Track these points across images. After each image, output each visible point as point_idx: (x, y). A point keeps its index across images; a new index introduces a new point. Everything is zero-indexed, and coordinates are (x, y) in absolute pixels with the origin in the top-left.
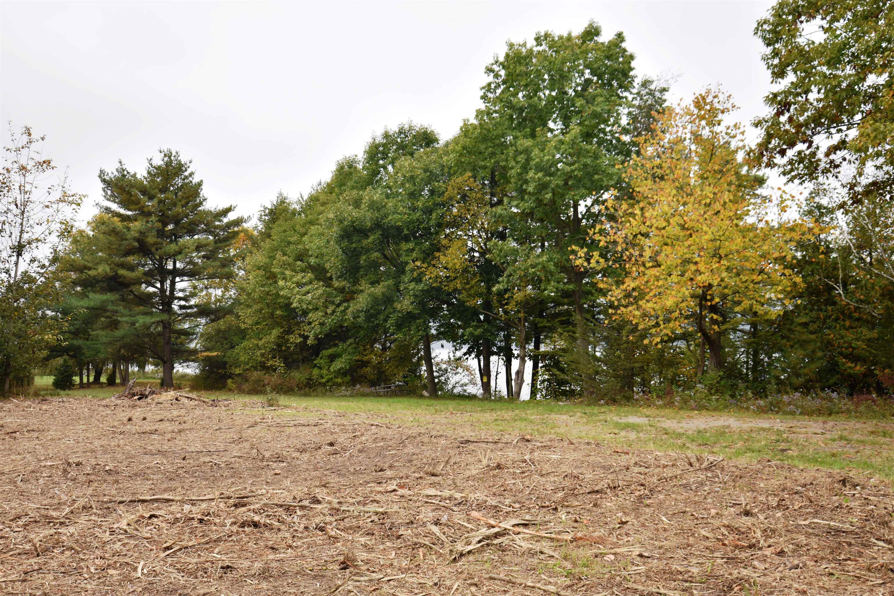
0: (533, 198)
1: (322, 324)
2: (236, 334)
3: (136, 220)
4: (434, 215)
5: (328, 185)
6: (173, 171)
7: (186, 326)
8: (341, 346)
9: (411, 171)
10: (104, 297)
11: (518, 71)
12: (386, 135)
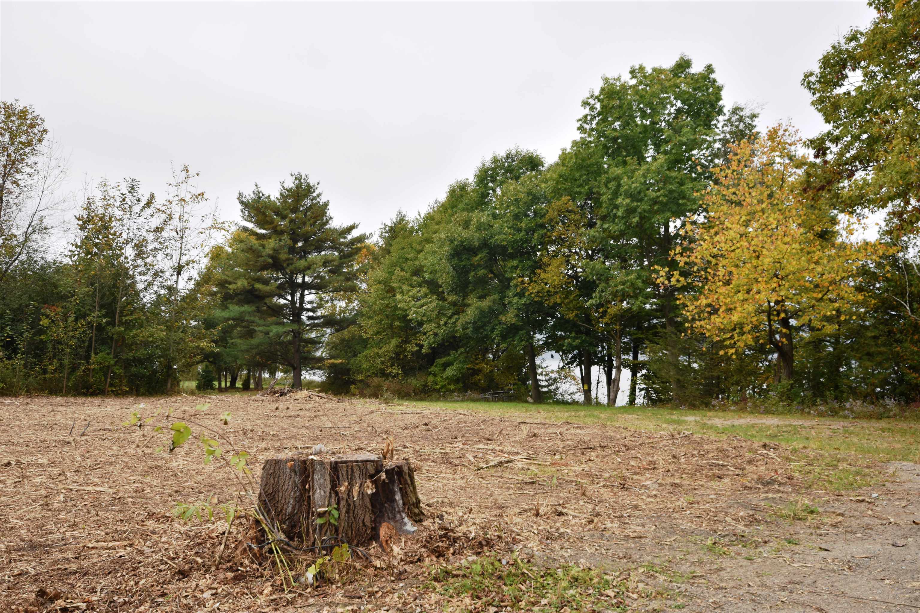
0: (623, 221)
1: (436, 334)
2: (359, 344)
3: (270, 238)
4: (536, 235)
5: (443, 205)
6: (303, 193)
7: (313, 335)
8: (453, 354)
9: (516, 195)
10: (243, 309)
11: (611, 105)
12: (495, 160)
